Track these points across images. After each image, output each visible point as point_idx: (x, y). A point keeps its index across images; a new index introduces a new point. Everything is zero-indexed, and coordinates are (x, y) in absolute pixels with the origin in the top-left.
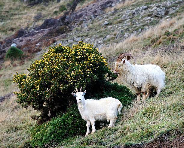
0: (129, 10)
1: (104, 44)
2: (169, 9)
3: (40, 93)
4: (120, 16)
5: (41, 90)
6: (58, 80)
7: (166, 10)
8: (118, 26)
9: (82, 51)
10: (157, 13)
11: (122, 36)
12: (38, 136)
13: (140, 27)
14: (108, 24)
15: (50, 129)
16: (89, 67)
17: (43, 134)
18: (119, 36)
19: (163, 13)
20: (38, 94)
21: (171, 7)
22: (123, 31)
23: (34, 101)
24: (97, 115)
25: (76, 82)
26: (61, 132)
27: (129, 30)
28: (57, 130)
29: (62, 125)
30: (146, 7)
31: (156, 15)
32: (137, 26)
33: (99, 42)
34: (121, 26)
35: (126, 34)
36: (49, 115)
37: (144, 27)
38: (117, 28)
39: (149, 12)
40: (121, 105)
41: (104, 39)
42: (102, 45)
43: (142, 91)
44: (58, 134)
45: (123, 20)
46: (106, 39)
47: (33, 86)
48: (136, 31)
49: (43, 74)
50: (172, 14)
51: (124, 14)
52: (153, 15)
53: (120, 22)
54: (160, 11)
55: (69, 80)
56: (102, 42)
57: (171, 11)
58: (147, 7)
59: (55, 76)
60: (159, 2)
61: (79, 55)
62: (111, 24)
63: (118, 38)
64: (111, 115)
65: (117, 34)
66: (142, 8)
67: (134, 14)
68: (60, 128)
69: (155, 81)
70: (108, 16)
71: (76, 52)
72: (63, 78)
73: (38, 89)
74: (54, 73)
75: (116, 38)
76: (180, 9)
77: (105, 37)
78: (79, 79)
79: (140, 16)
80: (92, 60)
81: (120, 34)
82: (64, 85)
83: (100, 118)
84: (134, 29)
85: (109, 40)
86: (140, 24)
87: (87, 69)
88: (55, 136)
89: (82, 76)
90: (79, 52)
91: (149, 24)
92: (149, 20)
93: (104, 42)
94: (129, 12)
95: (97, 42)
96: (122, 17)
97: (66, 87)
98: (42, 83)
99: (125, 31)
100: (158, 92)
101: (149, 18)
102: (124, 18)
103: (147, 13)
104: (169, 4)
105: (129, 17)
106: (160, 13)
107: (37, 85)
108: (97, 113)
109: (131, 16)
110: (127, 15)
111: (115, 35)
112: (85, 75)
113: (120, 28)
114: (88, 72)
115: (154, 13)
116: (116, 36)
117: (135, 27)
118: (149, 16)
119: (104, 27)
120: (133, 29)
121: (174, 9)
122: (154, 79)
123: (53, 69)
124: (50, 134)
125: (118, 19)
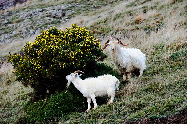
0: (26, 12)
1: (11, 39)
2: (65, 11)
3: (40, 71)
4: (17, 17)
5: (41, 68)
6: (59, 59)
7: (62, 12)
8: (20, 24)
9: (79, 33)
10: (55, 14)
11: (27, 33)
12: (37, 112)
13: (43, 25)
14: (7, 23)
15: (52, 105)
16: (88, 48)
17: (43, 109)
18: (24, 32)
19: (60, 15)
20: (38, 72)
21: (67, 10)
22: (27, 28)
23: (34, 79)
24: (97, 92)
25: (77, 61)
26: (63, 108)
27: (33, 28)
28: (59, 105)
29: (62, 101)
30: (41, 10)
31: (54, 16)
32: (40, 25)
33: (6, 37)
34: (23, 24)
35: (31, 31)
36: (48, 91)
37: (47, 25)
38: (19, 26)
39: (47, 13)
40: (119, 81)
41: (11, 35)
42: (10, 39)
43: (127, 71)
44: (59, 109)
45: (21, 20)
46: (12, 35)
47: (33, 65)
48: (40, 29)
49: (42, 54)
50: (69, 16)
51: (21, 15)
52: (52, 16)
53: (19, 21)
54: (58, 13)
55: (70, 59)
56: (9, 37)
57: (68, 13)
58: (43, 9)
59: (56, 55)
60: (50, 6)
61: (77, 37)
62: (10, 23)
63: (23, 34)
64: (111, 92)
65: (22, 31)
66: (38, 10)
67: (31, 15)
68: (62, 104)
69: (138, 63)
70: (4, 17)
71: (74, 34)
72: (64, 57)
73: (39, 67)
74: (55, 52)
75: (21, 34)
76: (75, 12)
77: (12, 33)
78: (80, 58)
79: (39, 16)
80: (90, 41)
81: (25, 31)
82: (66, 63)
83: (100, 95)
84: (38, 27)
85: (16, 36)
86: (42, 23)
87: (86, 50)
88: (56, 111)
89: (82, 55)
90: (77, 34)
91: (51, 23)
92: (49, 20)
93: (11, 37)
94: (26, 13)
95: (4, 37)
96: (20, 18)
97: (67, 65)
98: (42, 62)
99: (30, 28)
100: (141, 72)
101: (49, 18)
102: (22, 18)
103: (45, 14)
104: (64, 7)
105: (27, 18)
106: (58, 14)
107: (37, 64)
108: (97, 90)
109: (29, 16)
110: (24, 16)
111: (20, 31)
112: (84, 55)
113: (22, 26)
114: (87, 52)
115: (52, 15)
116: (22, 33)
117: (38, 25)
118: (48, 16)
119: (4, 25)
120: (36, 27)
121: (70, 12)
122: (137, 61)
123: (54, 49)
124: (52, 109)
125: (16, 19)
